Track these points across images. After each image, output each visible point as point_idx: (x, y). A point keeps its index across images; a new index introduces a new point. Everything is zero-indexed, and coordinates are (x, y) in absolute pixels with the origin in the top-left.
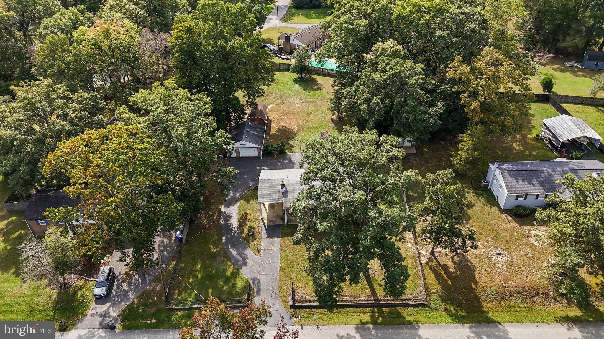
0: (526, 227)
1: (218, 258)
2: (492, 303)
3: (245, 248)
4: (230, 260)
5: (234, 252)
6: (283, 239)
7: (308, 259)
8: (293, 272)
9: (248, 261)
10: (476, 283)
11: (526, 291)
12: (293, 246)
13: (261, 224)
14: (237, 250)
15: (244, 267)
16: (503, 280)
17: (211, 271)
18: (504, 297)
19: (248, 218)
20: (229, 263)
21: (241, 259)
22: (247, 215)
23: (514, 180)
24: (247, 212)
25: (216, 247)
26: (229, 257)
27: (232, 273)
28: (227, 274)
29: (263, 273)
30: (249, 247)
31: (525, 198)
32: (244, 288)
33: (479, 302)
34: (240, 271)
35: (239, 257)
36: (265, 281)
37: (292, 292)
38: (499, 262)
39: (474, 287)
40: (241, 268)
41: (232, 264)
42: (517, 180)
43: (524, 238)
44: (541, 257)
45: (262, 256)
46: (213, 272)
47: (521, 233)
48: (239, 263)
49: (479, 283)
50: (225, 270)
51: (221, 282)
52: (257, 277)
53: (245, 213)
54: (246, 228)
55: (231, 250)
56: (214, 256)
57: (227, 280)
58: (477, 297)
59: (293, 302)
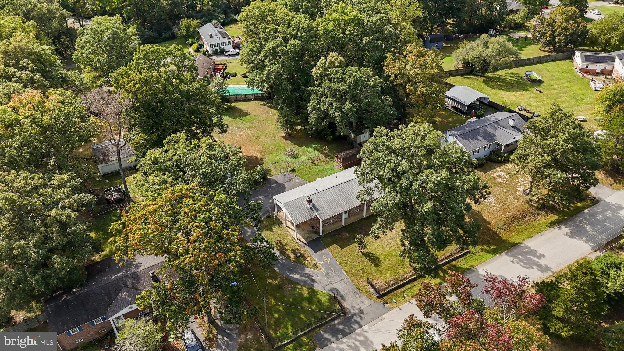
0: (489, 173)
1: (286, 287)
2: (506, 232)
3: (303, 269)
4: (298, 284)
5: (297, 276)
6: (329, 248)
7: (363, 255)
8: (359, 271)
9: (314, 278)
10: (489, 223)
11: (520, 215)
12: (342, 251)
13: (301, 243)
14: (297, 273)
15: (315, 284)
16: (503, 214)
17: (289, 300)
18: (510, 225)
19: (284, 244)
20: (299, 287)
21: (307, 279)
22: (281, 241)
23: (466, 140)
24: (279, 239)
25: (276, 279)
26: (295, 282)
27: (309, 293)
28: (305, 296)
29: (335, 282)
30: (306, 266)
31: (478, 152)
32: (330, 301)
33: (497, 235)
34: (315, 288)
35: (303, 278)
36: (342, 288)
37: (370, 286)
38: (491, 203)
39: (489, 226)
40: (313, 286)
41: (302, 286)
42: (468, 140)
43: (493, 181)
44: (512, 189)
45: (323, 269)
46: (291, 300)
47: (489, 178)
48: (308, 282)
49: (491, 222)
50: (301, 295)
51: (305, 305)
52: (332, 287)
53: (278, 240)
54: (289, 252)
55: (292, 275)
56: (280, 287)
57: (310, 300)
58: (495, 233)
59: (377, 292)
